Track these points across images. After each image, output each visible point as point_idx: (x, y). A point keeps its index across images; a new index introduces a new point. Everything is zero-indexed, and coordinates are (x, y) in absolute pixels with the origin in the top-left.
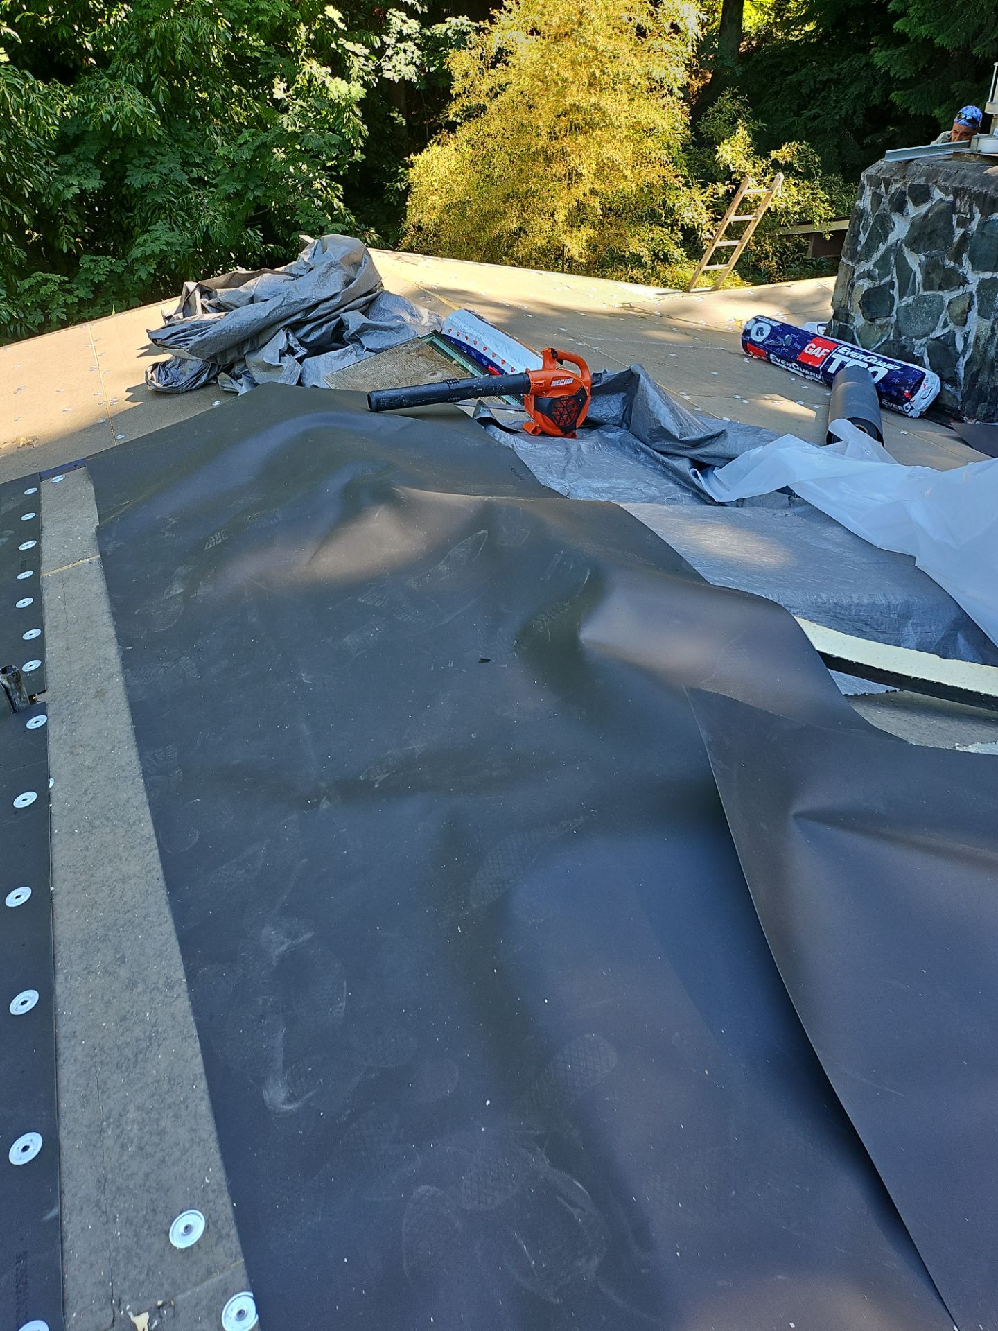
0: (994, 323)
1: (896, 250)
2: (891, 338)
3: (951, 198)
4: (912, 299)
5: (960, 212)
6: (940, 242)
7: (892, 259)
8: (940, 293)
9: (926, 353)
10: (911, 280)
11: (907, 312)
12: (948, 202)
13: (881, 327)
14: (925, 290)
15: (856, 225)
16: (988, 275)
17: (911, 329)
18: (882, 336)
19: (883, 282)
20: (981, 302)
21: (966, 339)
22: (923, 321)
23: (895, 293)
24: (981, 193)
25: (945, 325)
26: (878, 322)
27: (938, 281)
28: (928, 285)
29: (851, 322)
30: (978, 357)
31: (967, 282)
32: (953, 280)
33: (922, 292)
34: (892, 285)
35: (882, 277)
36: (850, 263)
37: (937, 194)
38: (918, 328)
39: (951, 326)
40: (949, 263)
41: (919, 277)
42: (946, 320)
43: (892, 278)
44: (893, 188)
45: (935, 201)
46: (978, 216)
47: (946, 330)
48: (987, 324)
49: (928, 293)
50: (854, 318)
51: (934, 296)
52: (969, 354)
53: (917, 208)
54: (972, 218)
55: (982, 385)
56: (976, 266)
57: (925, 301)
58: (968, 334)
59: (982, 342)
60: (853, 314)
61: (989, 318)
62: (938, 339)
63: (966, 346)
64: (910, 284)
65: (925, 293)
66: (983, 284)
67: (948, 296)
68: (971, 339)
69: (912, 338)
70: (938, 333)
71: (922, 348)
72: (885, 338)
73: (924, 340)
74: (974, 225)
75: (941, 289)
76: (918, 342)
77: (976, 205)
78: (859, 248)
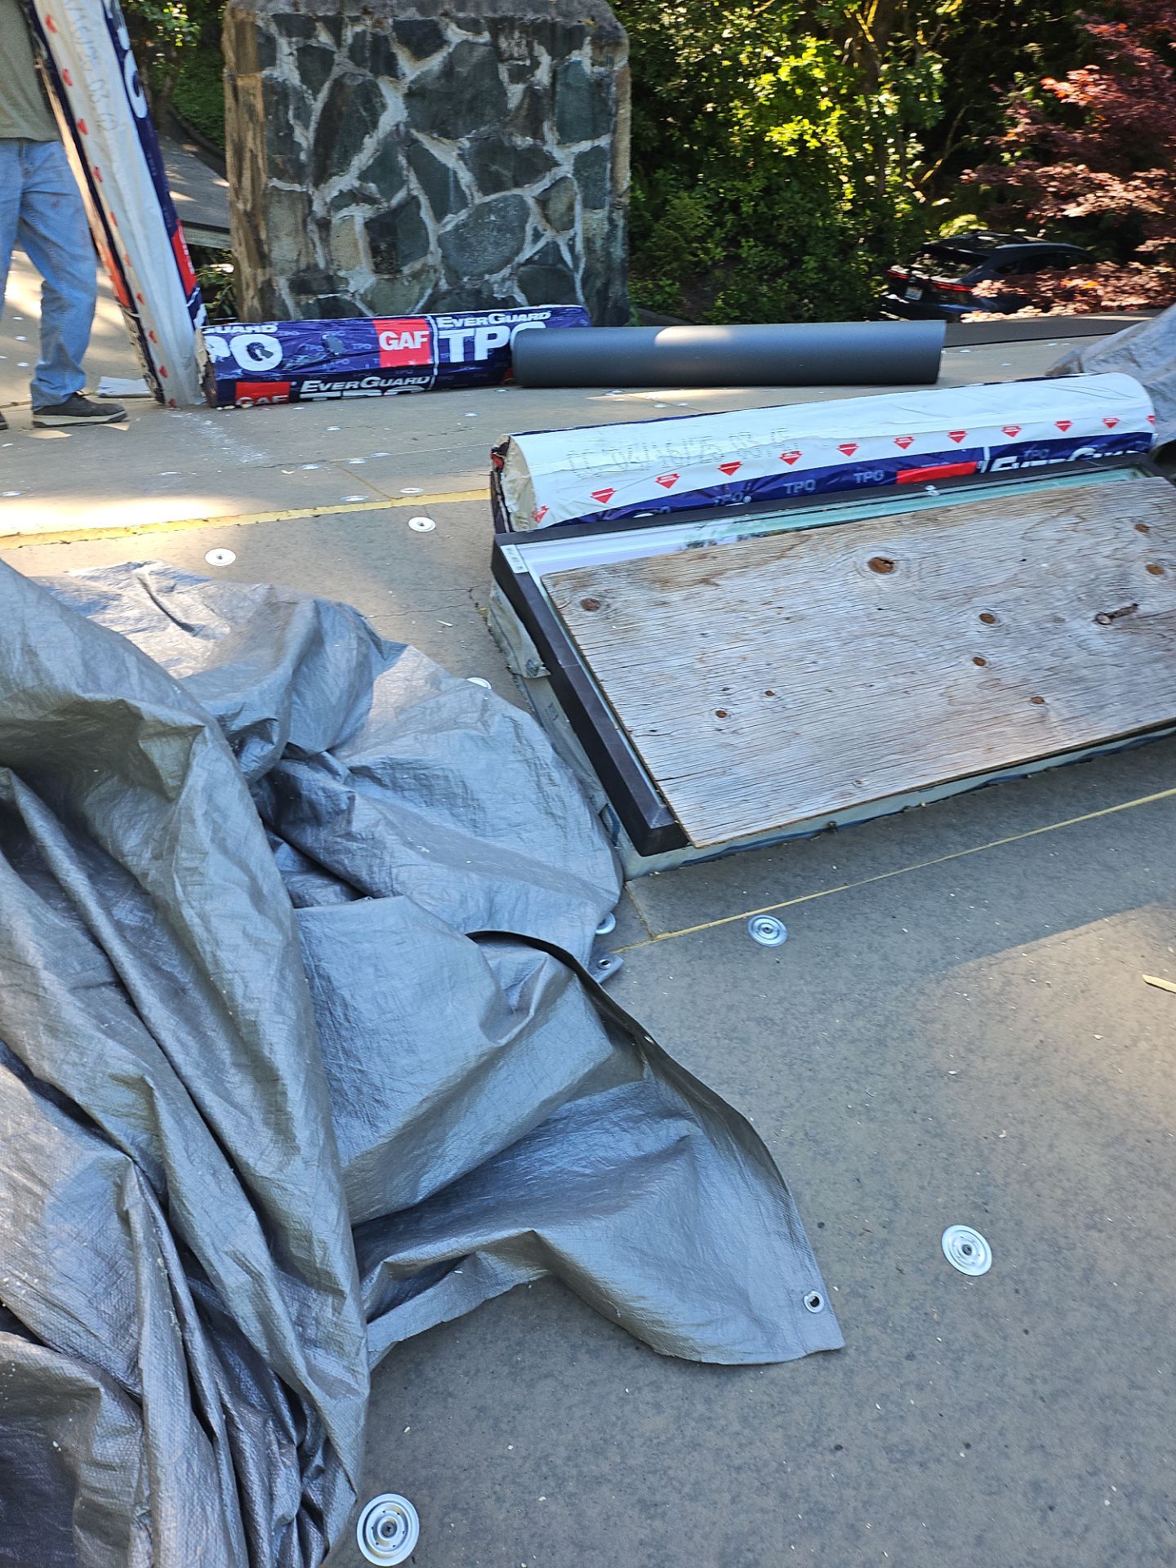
0: (611, 212)
1: (401, 139)
2: (444, 285)
3: (486, 37)
4: (463, 215)
5: (511, 57)
6: (489, 112)
7: (402, 160)
8: (516, 191)
9: (516, 290)
10: (452, 185)
11: (459, 240)
12: (485, 44)
13: (415, 276)
14: (486, 194)
15: (281, 114)
16: (585, 146)
17: (476, 261)
18: (423, 289)
19: (394, 202)
20: (585, 187)
21: (572, 248)
22: (497, 244)
23: (426, 214)
24: (545, 22)
25: (537, 236)
26: (406, 270)
27: (507, 174)
28: (489, 182)
29: (342, 287)
30: (599, 266)
31: (557, 164)
32: (534, 164)
33: (479, 199)
34: (413, 201)
35: (389, 193)
36: (297, 187)
37: (455, 35)
38: (491, 255)
39: (548, 235)
40: (524, 142)
41: (465, 177)
42: (535, 229)
43: (409, 190)
44: (349, 34)
45: (453, 46)
46: (545, 59)
47: (541, 244)
48: (600, 216)
49: (493, 197)
50: (346, 281)
51: (505, 199)
52: (582, 265)
53: (419, 64)
54: (536, 64)
55: (616, 302)
56: (566, 136)
57: (491, 211)
58: (573, 239)
59: (599, 243)
60: (341, 274)
61: (602, 207)
62: (529, 261)
63: (575, 258)
64: (452, 193)
65: (488, 199)
66: (581, 161)
67: (530, 193)
68: (579, 246)
69: (481, 275)
70: (528, 252)
71: (508, 283)
72: (429, 291)
73: (506, 271)
74: (543, 76)
75: (517, 185)
76: (497, 277)
77: (540, 43)
78: (303, 156)
